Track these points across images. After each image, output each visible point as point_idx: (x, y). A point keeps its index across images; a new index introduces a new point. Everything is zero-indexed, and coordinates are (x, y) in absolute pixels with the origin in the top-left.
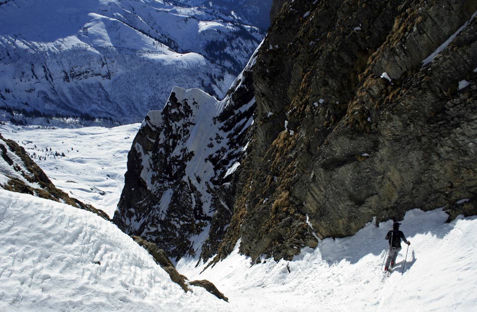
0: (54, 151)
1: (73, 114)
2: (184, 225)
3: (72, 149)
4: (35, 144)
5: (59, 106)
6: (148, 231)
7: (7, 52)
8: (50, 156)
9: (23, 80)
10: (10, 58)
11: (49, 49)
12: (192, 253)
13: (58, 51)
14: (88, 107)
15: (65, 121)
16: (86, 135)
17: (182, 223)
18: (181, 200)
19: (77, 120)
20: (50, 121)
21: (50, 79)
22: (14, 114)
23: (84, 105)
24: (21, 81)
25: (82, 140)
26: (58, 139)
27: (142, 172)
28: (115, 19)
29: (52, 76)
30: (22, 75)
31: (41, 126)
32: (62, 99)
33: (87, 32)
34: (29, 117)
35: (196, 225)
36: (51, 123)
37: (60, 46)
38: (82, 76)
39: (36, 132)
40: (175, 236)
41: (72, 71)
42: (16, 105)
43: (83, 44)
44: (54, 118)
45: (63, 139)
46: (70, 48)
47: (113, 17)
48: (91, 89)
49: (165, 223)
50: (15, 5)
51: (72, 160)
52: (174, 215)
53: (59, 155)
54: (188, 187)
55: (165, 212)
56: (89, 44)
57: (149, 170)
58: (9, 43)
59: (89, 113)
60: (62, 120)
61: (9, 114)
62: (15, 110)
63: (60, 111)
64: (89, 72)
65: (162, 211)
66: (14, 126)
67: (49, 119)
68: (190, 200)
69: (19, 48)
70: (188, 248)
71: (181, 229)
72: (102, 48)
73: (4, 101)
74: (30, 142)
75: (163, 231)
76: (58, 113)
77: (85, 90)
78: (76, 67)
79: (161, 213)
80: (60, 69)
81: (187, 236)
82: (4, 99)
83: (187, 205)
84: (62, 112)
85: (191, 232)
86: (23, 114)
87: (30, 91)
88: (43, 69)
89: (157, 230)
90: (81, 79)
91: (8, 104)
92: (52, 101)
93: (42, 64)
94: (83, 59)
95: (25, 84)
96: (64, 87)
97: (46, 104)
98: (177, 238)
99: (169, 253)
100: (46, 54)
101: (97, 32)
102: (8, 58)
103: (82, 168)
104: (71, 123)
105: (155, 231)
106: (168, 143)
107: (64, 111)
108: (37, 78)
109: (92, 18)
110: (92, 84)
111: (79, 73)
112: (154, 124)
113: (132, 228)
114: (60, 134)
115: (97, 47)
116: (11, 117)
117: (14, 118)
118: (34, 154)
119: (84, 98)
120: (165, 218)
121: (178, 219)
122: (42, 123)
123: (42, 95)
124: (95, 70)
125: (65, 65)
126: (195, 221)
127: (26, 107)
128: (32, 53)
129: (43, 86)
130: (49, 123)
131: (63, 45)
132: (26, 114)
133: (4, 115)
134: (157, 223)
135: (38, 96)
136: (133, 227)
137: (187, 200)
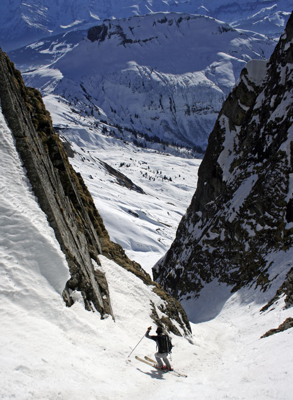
0: (163, 175)
1: (188, 145)
2: (263, 231)
3: (180, 176)
4: (149, 165)
5: (176, 136)
6: (207, 238)
7: (143, 82)
8: (159, 178)
9: (151, 108)
10: (144, 88)
11: (178, 84)
12: (264, 282)
13: (185, 85)
14: (202, 141)
15: (179, 150)
16: (195, 165)
17: (259, 227)
18: (268, 185)
19: (189, 151)
20: (166, 147)
21: (173, 110)
22: (138, 136)
23: (199, 138)
24: (149, 109)
25: (189, 170)
26: (169, 164)
27: (221, 155)
28: (243, 61)
29: (176, 108)
30: (151, 104)
31: (157, 151)
32: (180, 129)
33: (215, 71)
34: (149, 141)
35: (285, 230)
36: (166, 150)
37: (188, 81)
38: (202, 112)
39: (153, 156)
40: (243, 249)
41: (194, 106)
42: (141, 129)
43: (209, 82)
44: (170, 146)
45: (174, 166)
46: (196, 84)
47: (242, 58)
48: (209, 125)
49: (233, 228)
50: (157, 42)
51: (177, 186)
52: (250, 215)
53: (167, 179)
54: (287, 161)
55: (237, 209)
56: (214, 82)
57: (231, 152)
58: (146, 74)
59: (202, 147)
60: (176, 149)
61: (133, 136)
62: (139, 134)
63: (176, 140)
64: (209, 109)
65: (233, 209)
66: (135, 147)
67: (166, 146)
68: (284, 186)
69: (154, 80)
70: (259, 272)
71: (256, 238)
72: (225, 87)
73: (133, 125)
74: (145, 163)
75: (227, 240)
76: (174, 142)
77: (202, 125)
78: (199, 103)
79: (231, 210)
80: (184, 102)
81: (263, 251)
82: (133, 123)
83: (277, 195)
84: (178, 141)
85: (273, 244)
86: (145, 138)
87: (154, 119)
88: (169, 101)
89: (219, 237)
90: (201, 114)
91: (135, 128)
92: (171, 131)
93: (169, 96)
94: (206, 96)
95: (152, 112)
96: (184, 119)
97: (166, 133)
98: (245, 253)
99: (226, 275)
100: (175, 88)
101: (224, 71)
102: (142, 87)
103: (184, 194)
104: (184, 153)
105: (216, 238)
106: (267, 104)
107: (180, 141)
108: (162, 108)
109: (221, 57)
110: (210, 120)
111: (200, 108)
112: (252, 81)
113: (192, 237)
114: (172, 161)
115: (221, 86)
116: (135, 139)
117: (137, 140)
118: (146, 174)
119: (200, 132)
120: (235, 219)
121: (254, 221)
122: (159, 148)
123: (164, 124)
124: (215, 107)
125: (189, 99)
126: (285, 224)
127: (148, 133)
128: (162, 86)
129: (167, 116)
130: (165, 149)
131: (191, 81)
132: (147, 138)
133: (129, 136)
134: (221, 226)
135: (161, 124)
136: (194, 235)
137: (279, 186)
